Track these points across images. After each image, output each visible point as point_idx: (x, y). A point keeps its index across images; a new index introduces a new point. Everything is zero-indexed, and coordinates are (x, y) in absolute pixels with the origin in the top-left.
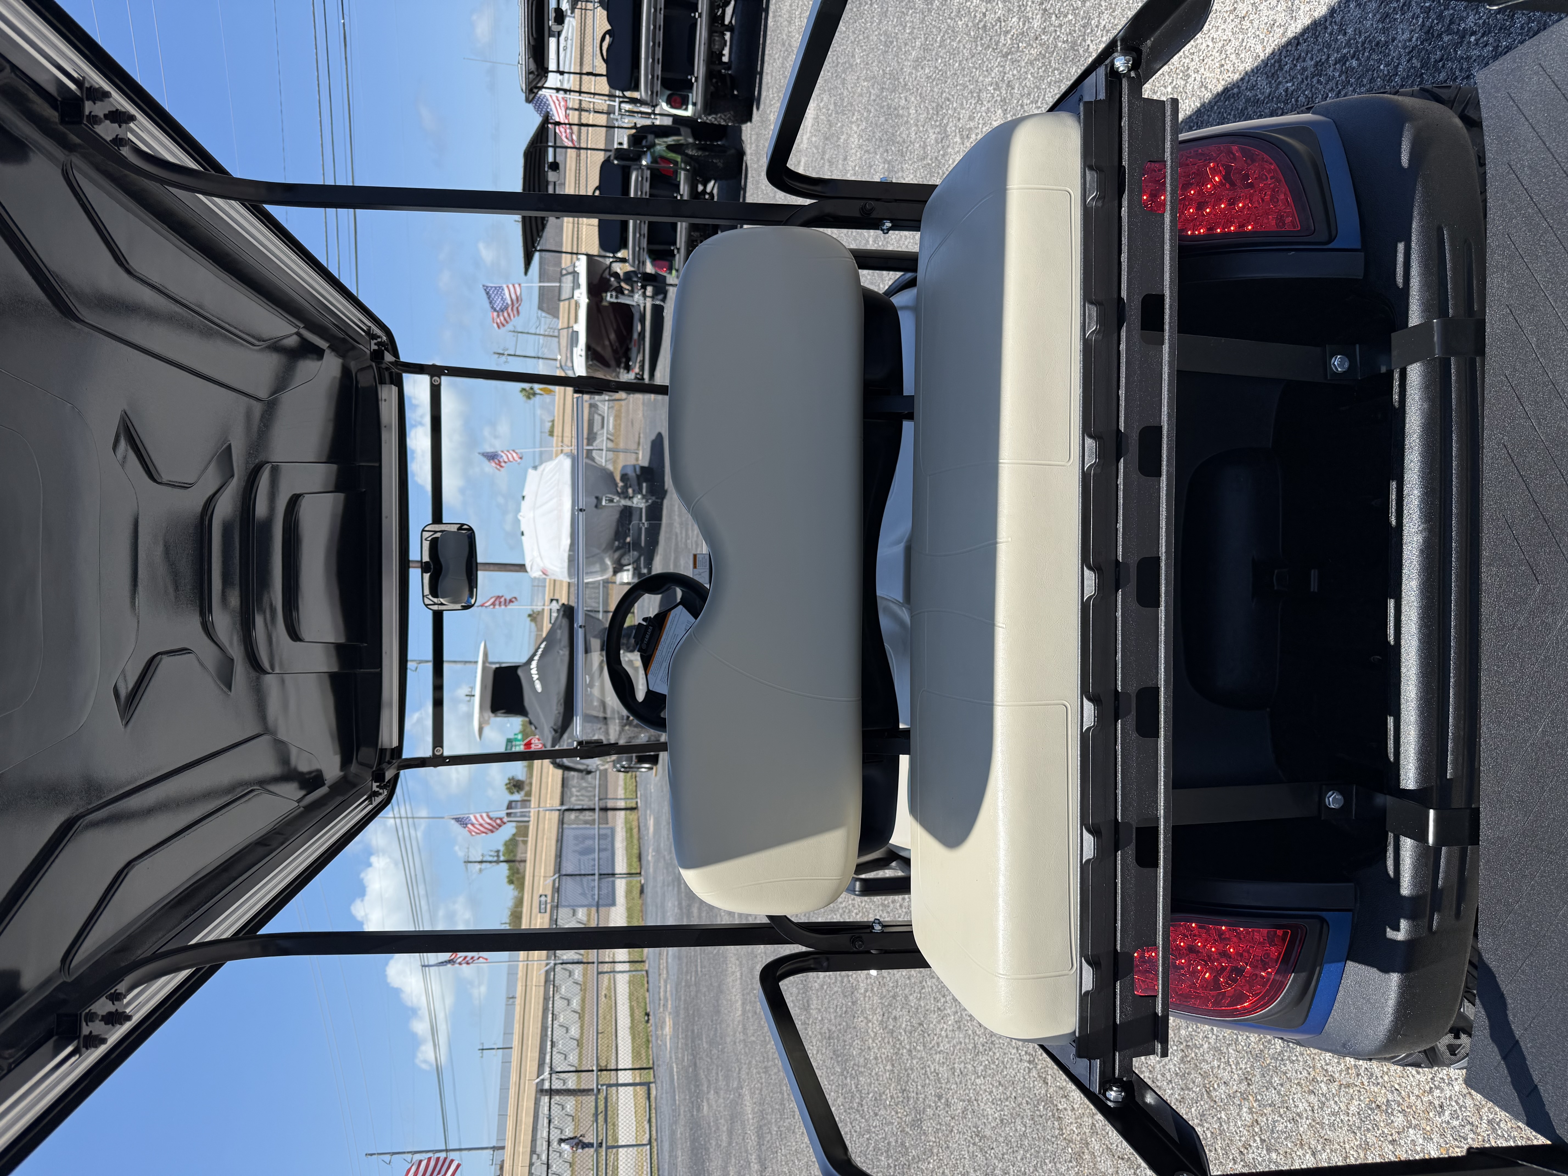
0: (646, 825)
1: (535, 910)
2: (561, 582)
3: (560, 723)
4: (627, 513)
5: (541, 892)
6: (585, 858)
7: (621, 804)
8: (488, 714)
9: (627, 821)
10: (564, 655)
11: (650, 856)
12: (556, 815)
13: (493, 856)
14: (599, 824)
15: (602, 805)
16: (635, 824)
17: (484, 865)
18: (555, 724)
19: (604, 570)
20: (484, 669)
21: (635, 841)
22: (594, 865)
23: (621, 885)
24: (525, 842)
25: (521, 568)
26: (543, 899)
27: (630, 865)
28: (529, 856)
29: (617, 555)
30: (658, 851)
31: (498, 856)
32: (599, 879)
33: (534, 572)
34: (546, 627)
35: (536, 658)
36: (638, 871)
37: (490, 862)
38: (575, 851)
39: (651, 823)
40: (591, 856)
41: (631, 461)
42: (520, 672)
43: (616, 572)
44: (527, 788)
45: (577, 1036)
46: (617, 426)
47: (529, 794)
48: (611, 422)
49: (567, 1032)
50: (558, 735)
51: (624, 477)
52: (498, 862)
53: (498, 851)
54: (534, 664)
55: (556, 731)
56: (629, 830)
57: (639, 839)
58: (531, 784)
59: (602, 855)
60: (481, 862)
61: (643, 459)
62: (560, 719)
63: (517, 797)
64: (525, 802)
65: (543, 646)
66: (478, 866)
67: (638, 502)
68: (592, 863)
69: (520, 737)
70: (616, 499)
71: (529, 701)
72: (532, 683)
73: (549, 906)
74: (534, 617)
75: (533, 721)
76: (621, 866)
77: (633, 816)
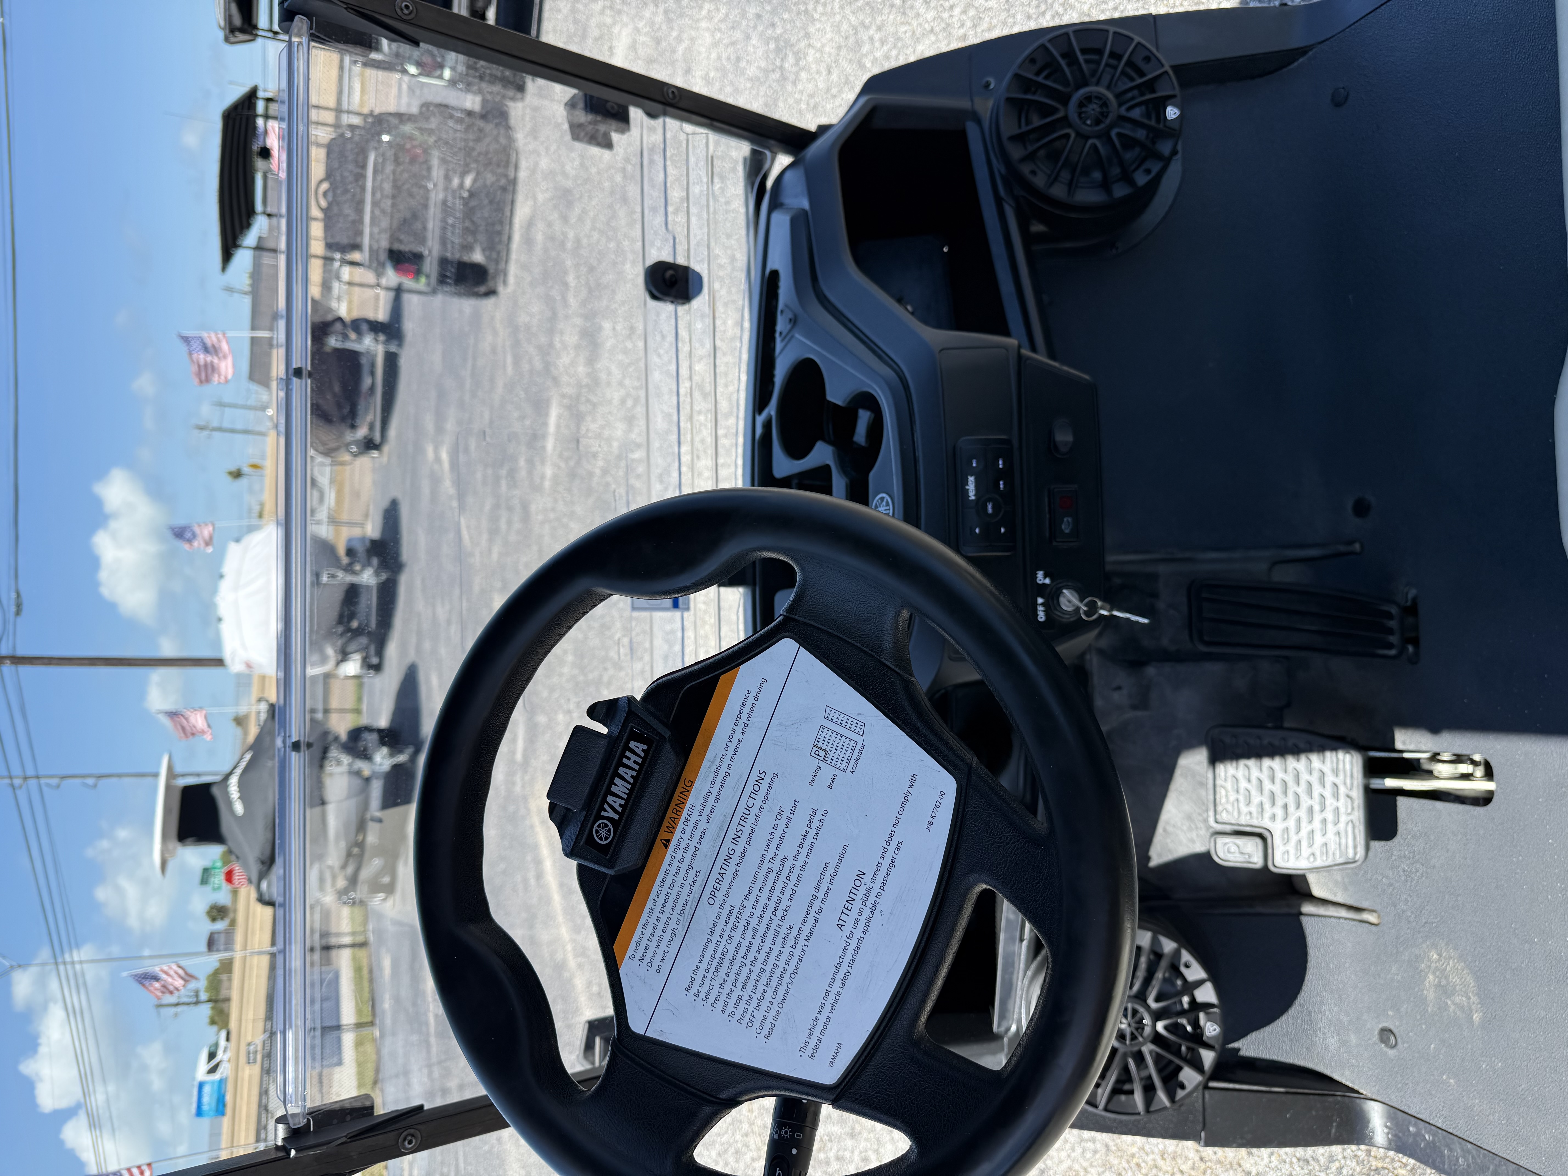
0: (381, 969)
2: (270, 677)
4: (352, 593)
5: (249, 1039)
7: (347, 940)
8: (174, 844)
9: (354, 959)
10: (273, 767)
11: (386, 1004)
12: (265, 960)
13: (191, 996)
14: (321, 965)
15: (324, 942)
16: (365, 962)
17: (179, 1009)
18: (262, 854)
19: (324, 660)
20: (168, 788)
21: (366, 984)
23: (348, 1039)
24: (230, 980)
25: (219, 662)
26: (253, 1047)
27: (359, 1012)
28: (235, 995)
29: (340, 643)
30: (397, 999)
31: (198, 996)
32: (322, 1035)
33: (235, 666)
34: (253, 731)
35: (239, 771)
36: (369, 1019)
37: (188, 1004)
39: (387, 963)
41: (357, 532)
42: (215, 791)
43: (338, 663)
44: (231, 915)
46: (339, 500)
47: (233, 923)
48: (331, 497)
50: (265, 868)
51: (350, 552)
52: (197, 1003)
53: (198, 990)
54: (234, 781)
55: (263, 863)
56: (358, 970)
57: (371, 981)
58: (235, 911)
59: (325, 1005)
60: (177, 1004)
61: (372, 530)
63: (220, 926)
64: (229, 933)
65: (246, 756)
66: (173, 1010)
67: (368, 577)
69: (219, 864)
70: (340, 574)
71: (227, 825)
72: (230, 804)
73: (259, 1057)
74: (240, 721)
75: (234, 849)
76: (348, 1015)
77: (362, 953)
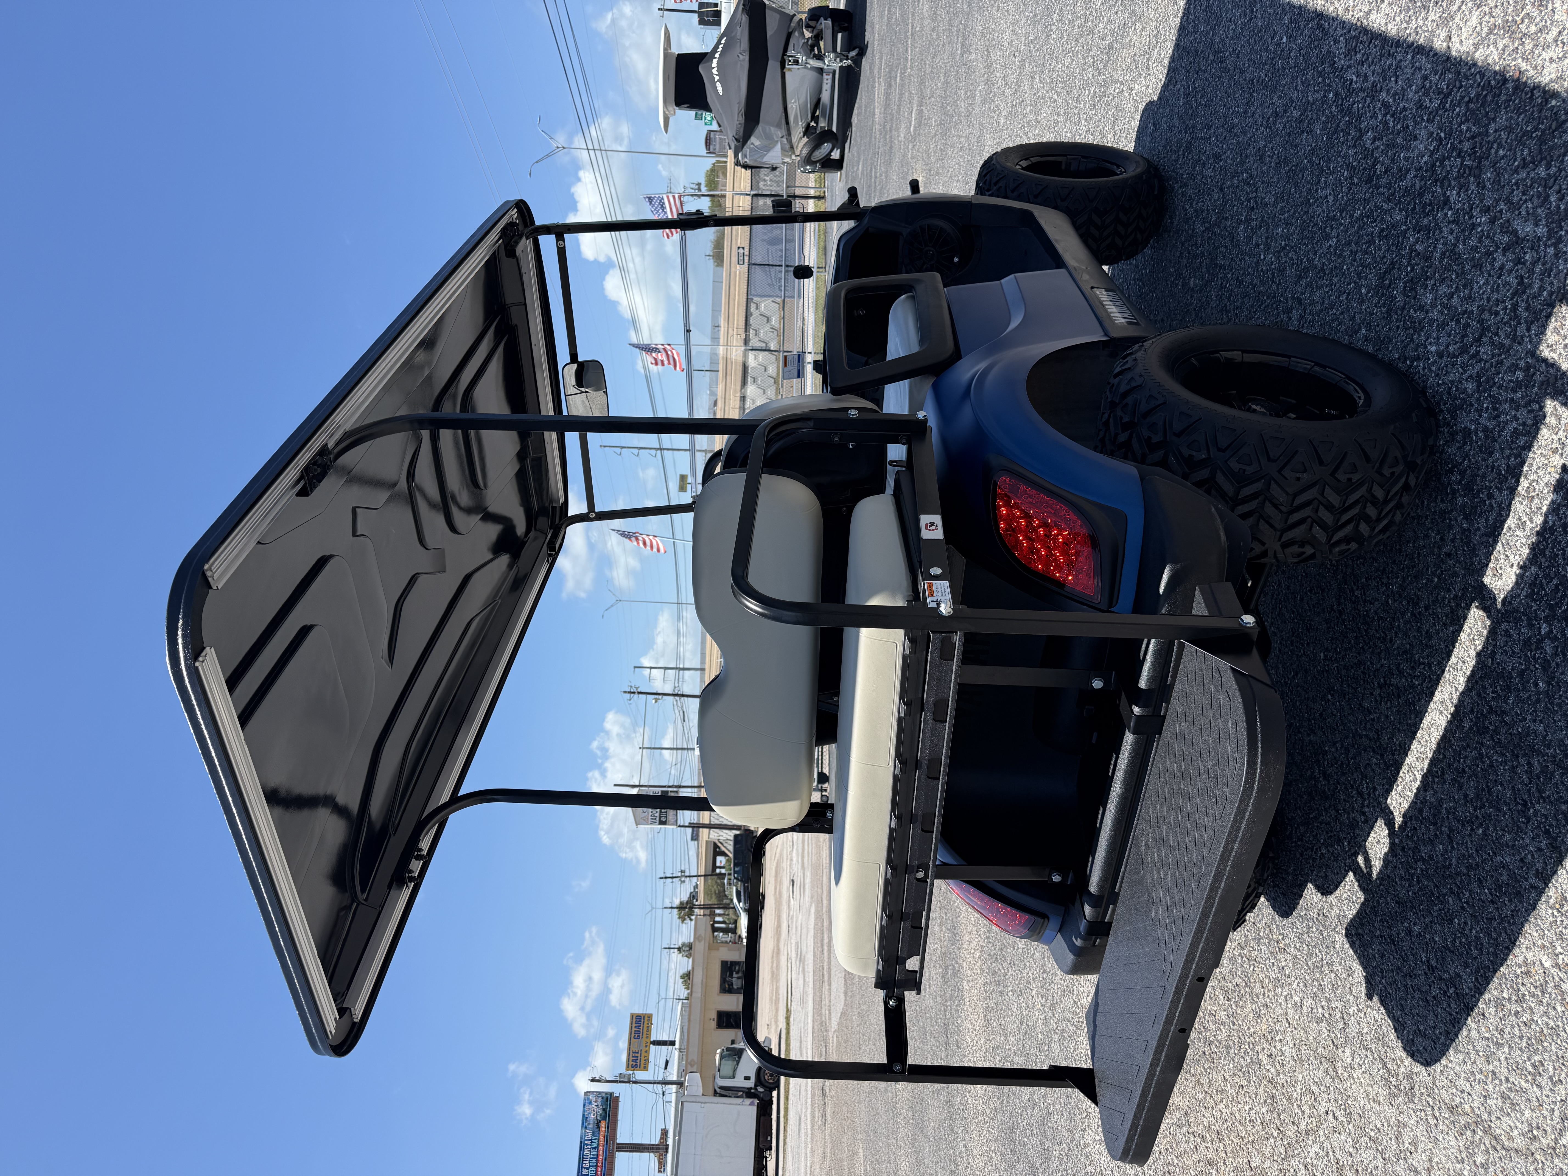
1: (734, 259)
3: (741, 134)
6: (773, 249)
8: (672, 107)
10: (744, 60)
21: (822, 236)
22: (781, 257)
26: (741, 251)
31: (699, 189)
35: (716, 55)
38: (763, 240)
40: (779, 247)
42: (701, 65)
45: (774, 375)
49: (765, 370)
53: (699, 184)
54: (714, 60)
57: (825, 233)
59: (788, 246)
62: (742, 130)
65: (723, 41)
68: (779, 253)
71: (711, 99)
72: (714, 83)
75: (717, 118)
